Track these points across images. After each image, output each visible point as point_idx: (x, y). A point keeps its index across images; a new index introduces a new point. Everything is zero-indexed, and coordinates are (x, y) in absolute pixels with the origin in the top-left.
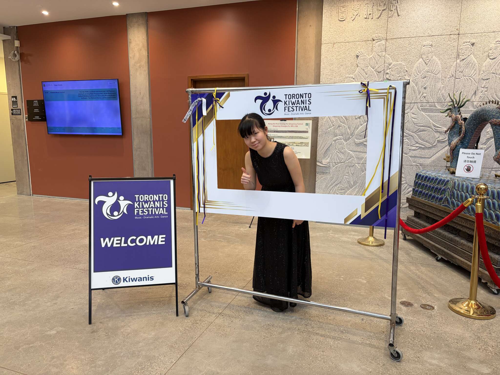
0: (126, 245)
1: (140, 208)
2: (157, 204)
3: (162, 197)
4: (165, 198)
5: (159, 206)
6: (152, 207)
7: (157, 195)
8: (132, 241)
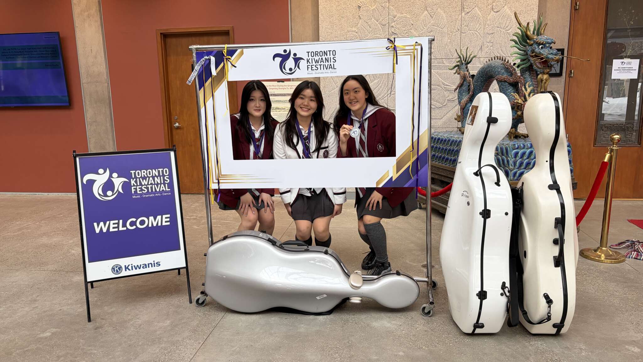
0: (125, 229)
1: (137, 185)
2: (157, 180)
3: (163, 171)
4: (166, 173)
5: (159, 182)
6: (151, 184)
7: (157, 170)
8: (132, 224)
